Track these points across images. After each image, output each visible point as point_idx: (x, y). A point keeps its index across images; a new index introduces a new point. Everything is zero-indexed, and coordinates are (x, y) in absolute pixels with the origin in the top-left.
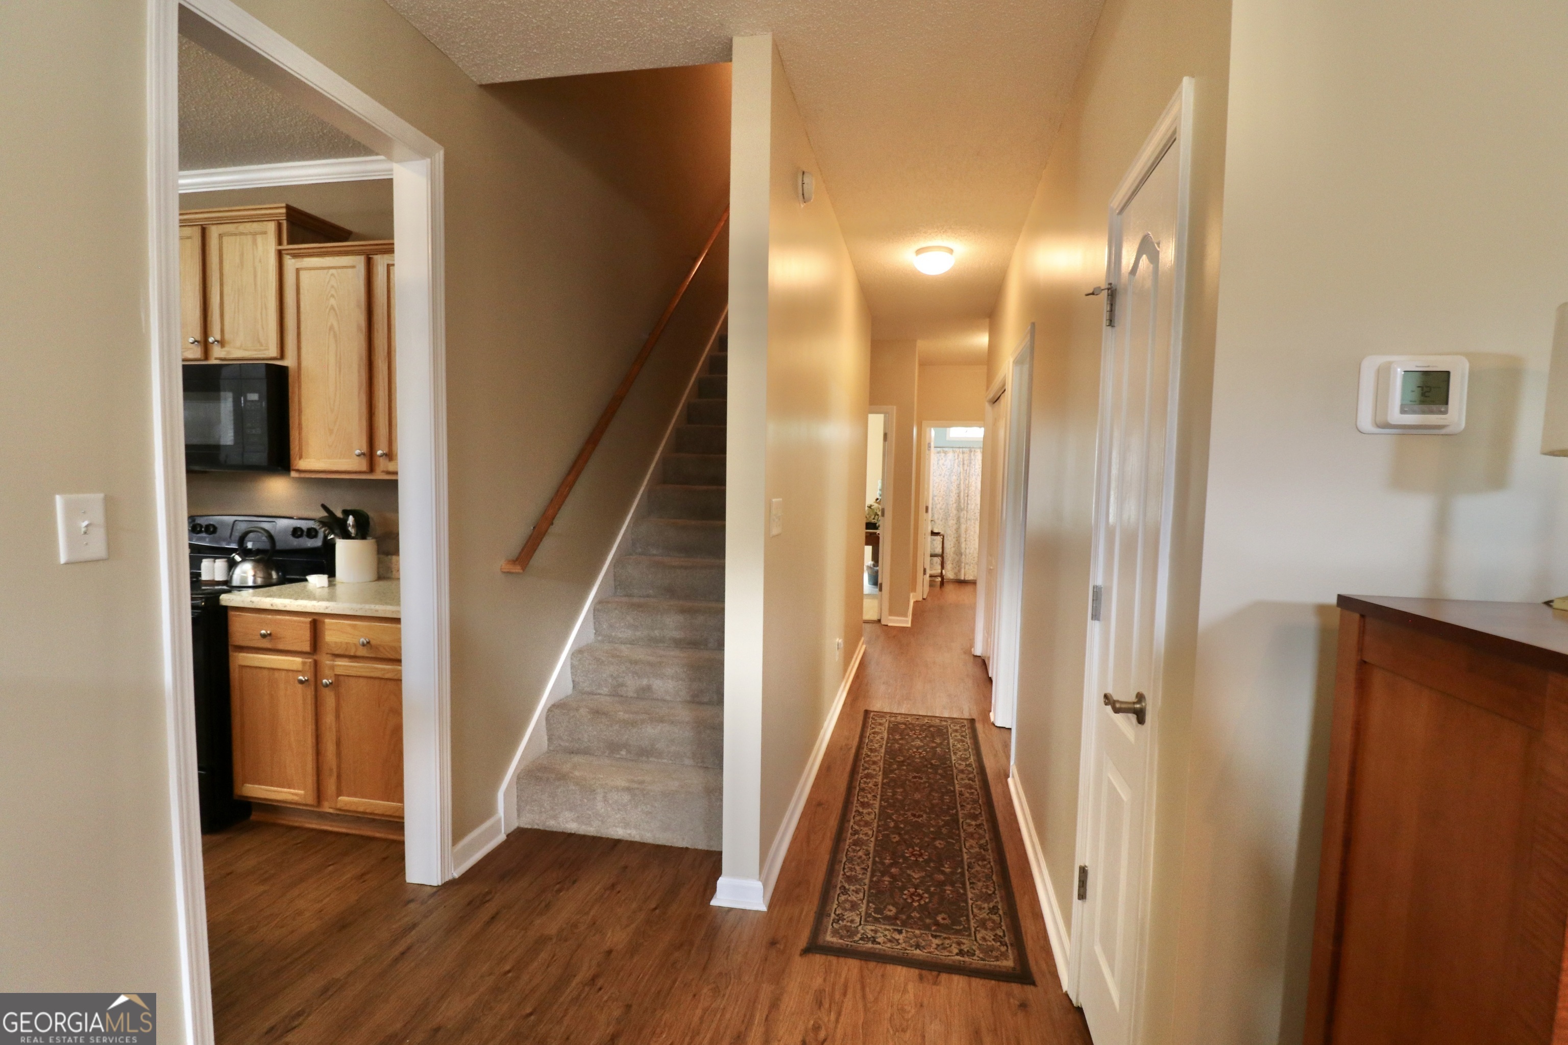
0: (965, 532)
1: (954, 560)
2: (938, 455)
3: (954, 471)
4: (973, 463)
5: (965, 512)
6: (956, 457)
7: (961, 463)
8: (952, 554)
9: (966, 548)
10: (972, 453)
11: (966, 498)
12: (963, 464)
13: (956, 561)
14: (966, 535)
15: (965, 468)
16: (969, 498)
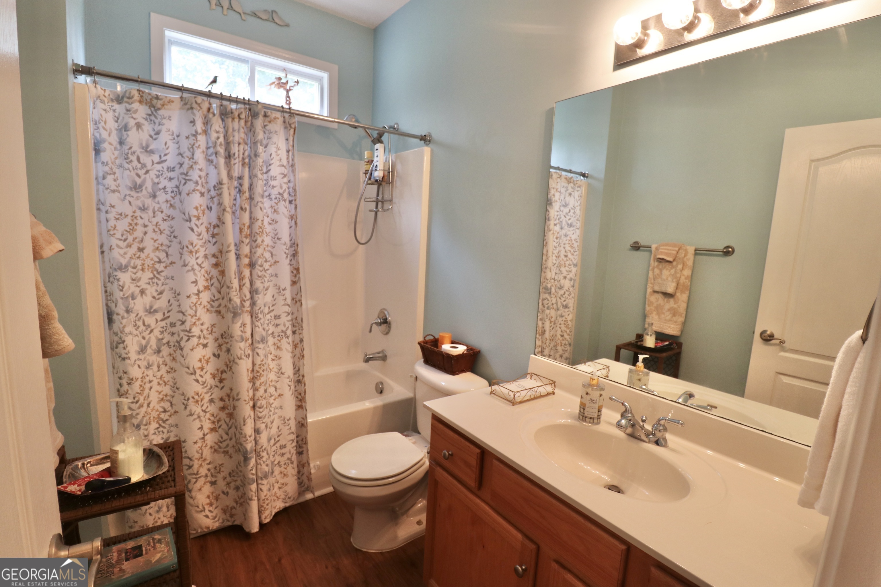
0: (253, 380)
1: (218, 469)
2: (120, 108)
3: (195, 175)
4: (263, 157)
5: (247, 318)
6: (199, 126)
7: (221, 150)
8: (207, 453)
9: (257, 431)
10: (259, 122)
11: (247, 272)
12: (229, 157)
13: (225, 472)
14: (256, 390)
15: (236, 172)
16: (258, 270)
